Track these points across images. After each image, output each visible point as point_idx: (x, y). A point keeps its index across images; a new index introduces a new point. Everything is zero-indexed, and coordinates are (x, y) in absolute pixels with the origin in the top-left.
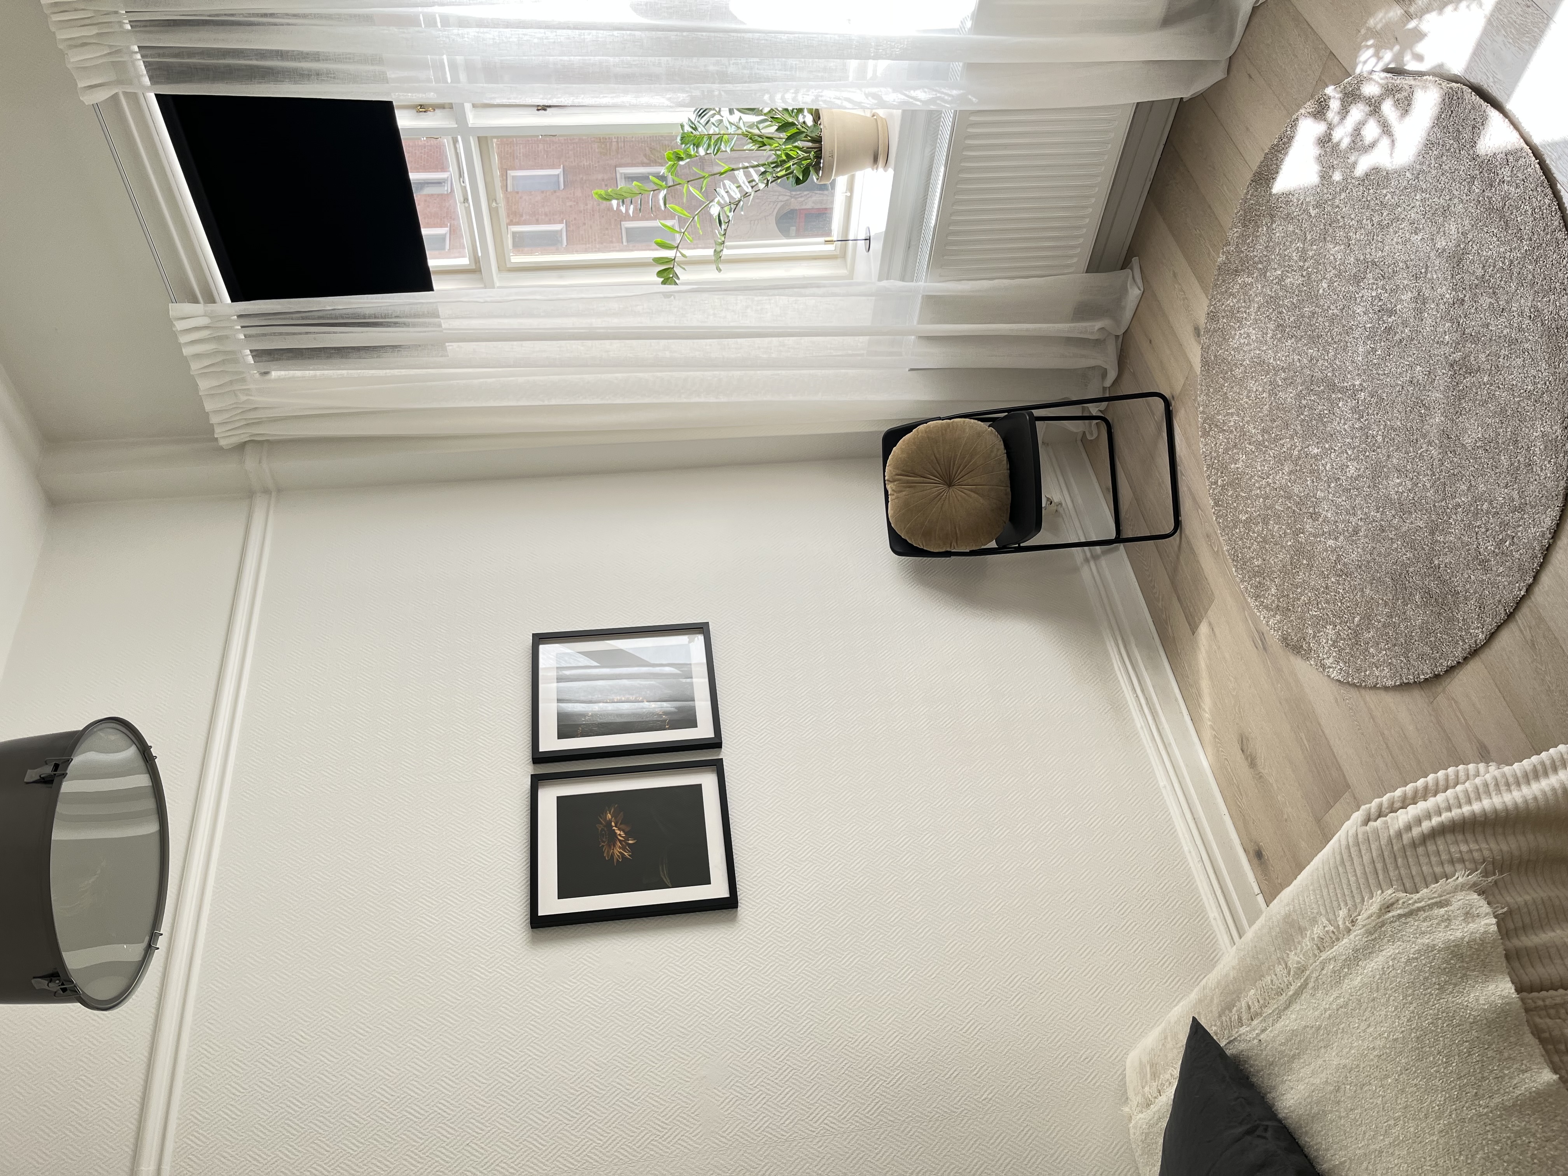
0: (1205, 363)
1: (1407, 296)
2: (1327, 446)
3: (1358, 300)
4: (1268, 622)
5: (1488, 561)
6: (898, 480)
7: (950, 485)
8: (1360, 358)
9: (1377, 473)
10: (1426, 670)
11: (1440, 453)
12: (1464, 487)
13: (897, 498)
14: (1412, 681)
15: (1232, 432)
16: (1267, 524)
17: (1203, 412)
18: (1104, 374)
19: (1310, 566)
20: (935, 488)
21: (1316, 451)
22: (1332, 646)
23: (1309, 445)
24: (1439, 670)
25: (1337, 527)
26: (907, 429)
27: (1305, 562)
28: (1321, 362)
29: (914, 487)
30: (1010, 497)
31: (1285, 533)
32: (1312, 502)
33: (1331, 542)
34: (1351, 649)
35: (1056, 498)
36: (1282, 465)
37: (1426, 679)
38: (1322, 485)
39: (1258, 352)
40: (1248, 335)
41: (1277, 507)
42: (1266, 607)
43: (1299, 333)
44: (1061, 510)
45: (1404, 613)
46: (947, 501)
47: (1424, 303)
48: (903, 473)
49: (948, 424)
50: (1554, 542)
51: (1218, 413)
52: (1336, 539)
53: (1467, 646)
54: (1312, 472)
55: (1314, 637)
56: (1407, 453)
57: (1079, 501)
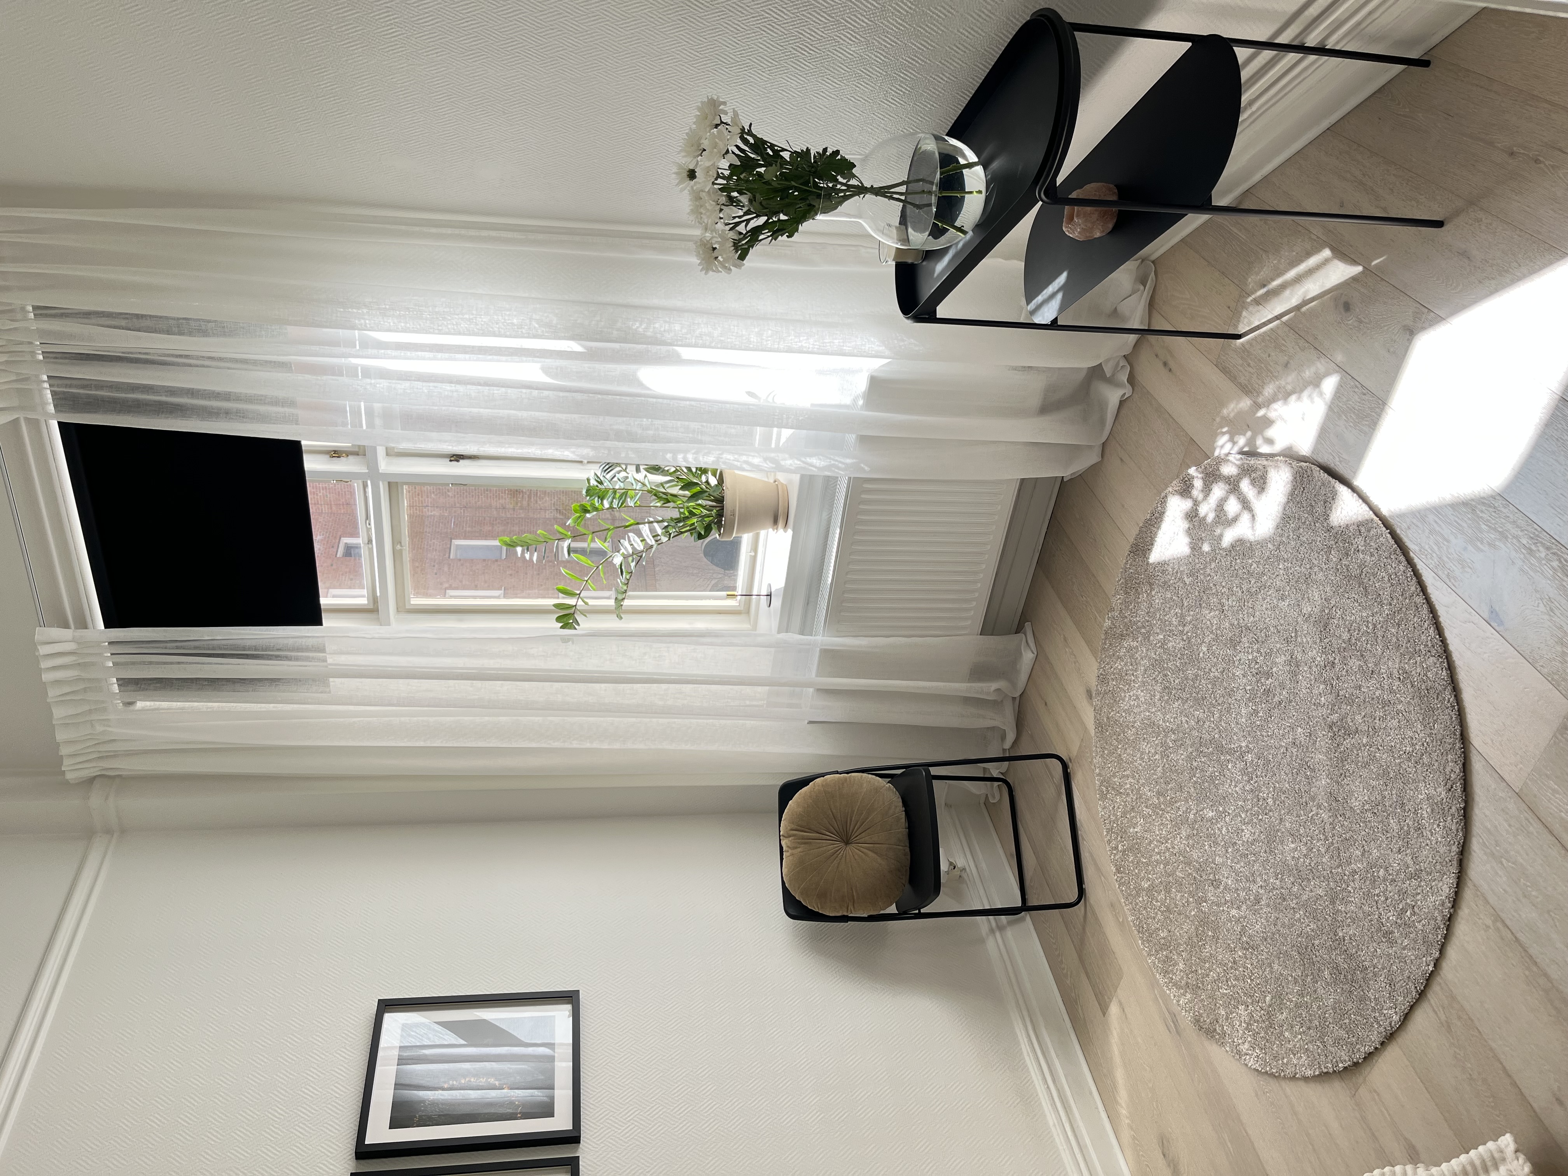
0: (1099, 725)
1: (1280, 660)
2: (1221, 809)
3: (1237, 663)
4: (1178, 1001)
5: (1392, 932)
6: (794, 835)
7: (847, 842)
8: (1244, 720)
9: (1272, 838)
10: (1344, 1058)
11: (1330, 817)
12: (1358, 853)
13: (792, 855)
14: (1331, 1070)
15: (1128, 794)
16: (1169, 892)
17: (1099, 775)
18: (1003, 737)
19: (1216, 938)
20: (830, 846)
21: (1211, 814)
22: (1246, 1029)
23: (1204, 808)
24: (1358, 1056)
25: (1238, 895)
26: (804, 782)
27: (1210, 933)
28: (1208, 723)
29: (810, 843)
30: (909, 857)
31: (1188, 901)
32: (1212, 868)
33: (1234, 912)
34: (1266, 1033)
35: (960, 863)
36: (1179, 829)
37: (1345, 1068)
38: (1220, 850)
39: (1147, 714)
40: (1138, 698)
41: (1178, 873)
42: (1175, 984)
44: (964, 875)
45: (1315, 991)
46: (843, 859)
48: (799, 828)
49: (846, 779)
50: (1455, 911)
51: (1114, 776)
52: (1239, 908)
53: (1382, 1029)
54: (1209, 836)
55: (1227, 1019)
56: (1298, 816)
57: (984, 866)
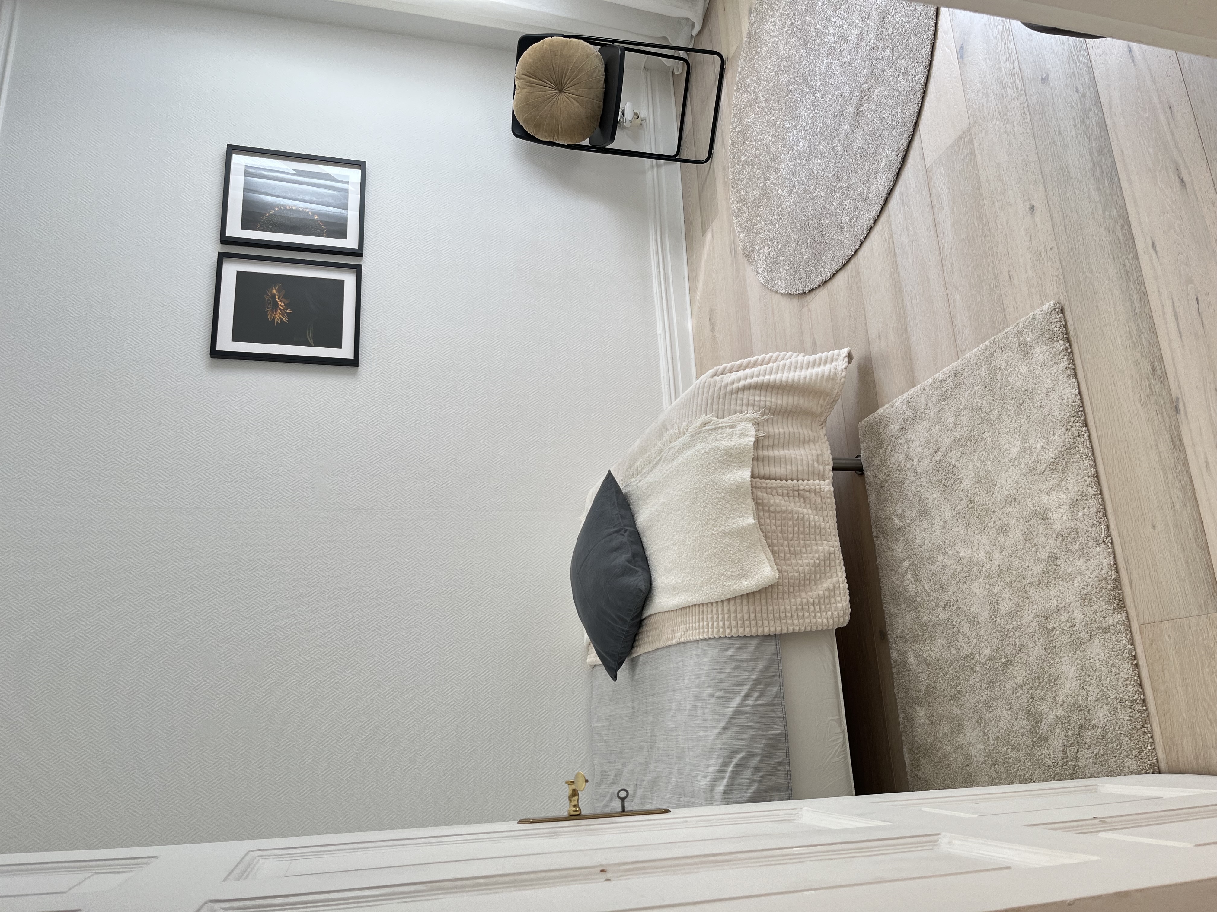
0: (749, 36)
1: (855, 32)
2: (794, 124)
3: (833, 23)
4: (739, 235)
5: (844, 228)
6: (523, 79)
7: (561, 91)
8: (823, 67)
9: (812, 151)
10: (800, 288)
11: (842, 150)
12: (846, 177)
13: (521, 93)
14: (792, 293)
16: (754, 167)
17: (739, 75)
18: (693, 25)
19: (767, 204)
20: (548, 92)
21: (788, 125)
22: (765, 260)
23: (786, 120)
24: (807, 289)
25: (785, 182)
26: (537, 38)
27: (765, 200)
28: (805, 61)
29: (535, 87)
30: (601, 110)
31: (760, 177)
32: (778, 160)
33: (780, 191)
34: (772, 265)
35: (643, 114)
36: (770, 129)
37: (799, 294)
38: (785, 151)
39: (777, 40)
40: (775, 25)
41: (761, 158)
42: (740, 225)
43: (800, 35)
44: (643, 122)
45: (801, 249)
46: (556, 103)
47: (861, 41)
48: (528, 74)
49: (567, 42)
50: (874, 225)
51: (747, 79)
52: (783, 190)
53: (821, 278)
54: (783, 139)
55: (758, 252)
56: (828, 144)
57: (659, 119)
